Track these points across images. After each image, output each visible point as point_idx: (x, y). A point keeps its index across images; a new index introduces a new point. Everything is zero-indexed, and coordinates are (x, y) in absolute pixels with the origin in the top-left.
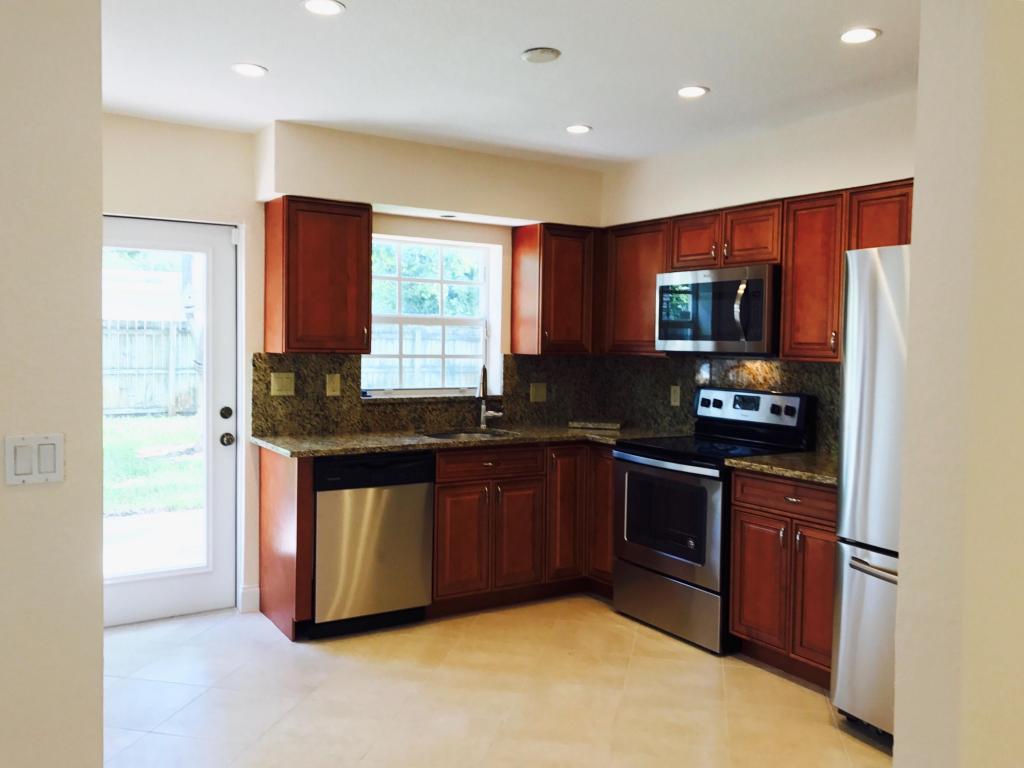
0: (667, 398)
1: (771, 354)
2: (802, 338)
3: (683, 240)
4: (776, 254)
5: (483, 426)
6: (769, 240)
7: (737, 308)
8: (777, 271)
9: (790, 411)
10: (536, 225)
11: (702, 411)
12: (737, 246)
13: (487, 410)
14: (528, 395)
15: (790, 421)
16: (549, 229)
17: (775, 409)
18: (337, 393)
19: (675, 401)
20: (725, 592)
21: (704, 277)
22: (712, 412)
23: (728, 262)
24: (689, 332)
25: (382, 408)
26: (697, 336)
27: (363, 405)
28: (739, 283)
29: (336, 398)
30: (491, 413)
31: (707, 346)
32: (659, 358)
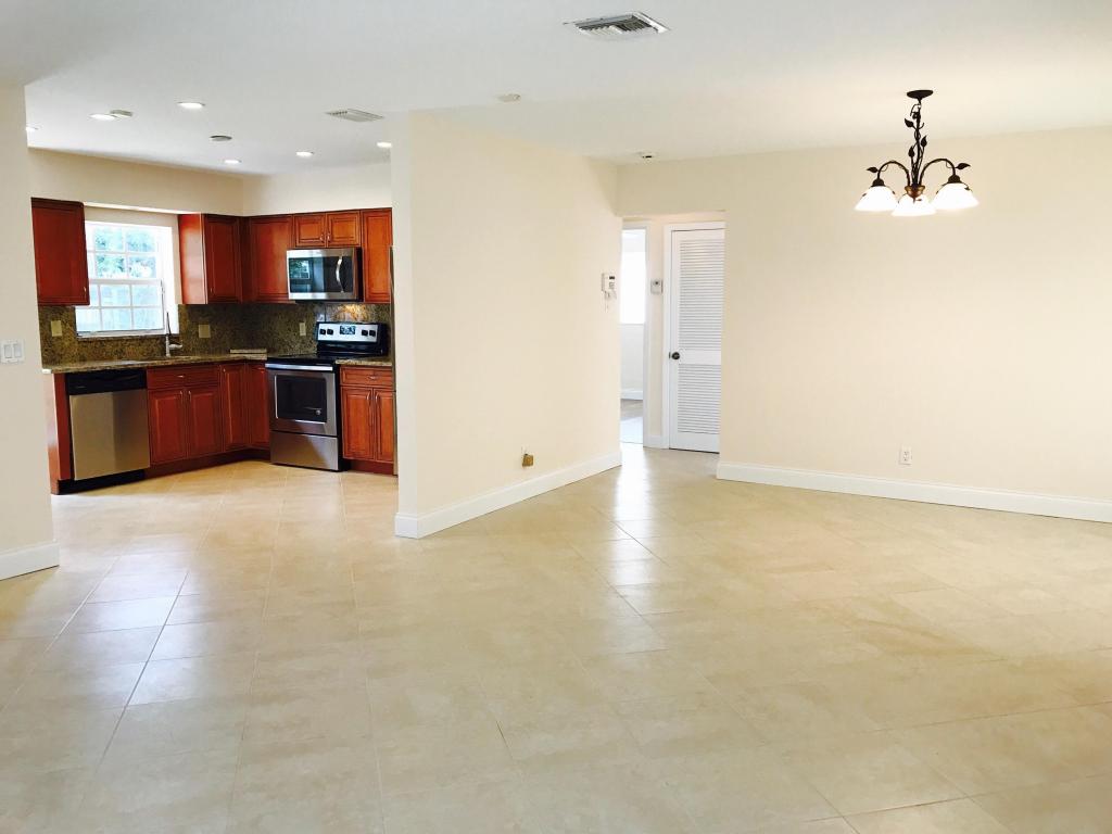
0: (297, 330)
1: (359, 299)
2: (374, 290)
3: (302, 231)
4: (358, 241)
5: (168, 355)
6: (354, 233)
7: (338, 273)
8: (359, 251)
9: (372, 333)
10: (197, 215)
11: (321, 337)
12: (336, 236)
13: (171, 343)
14: (197, 333)
15: (373, 339)
16: (207, 217)
17: (364, 333)
18: (60, 334)
19: (303, 332)
20: (339, 436)
21: (317, 254)
22: (327, 337)
23: (330, 245)
24: (309, 287)
25: (93, 344)
26: (313, 290)
27: (79, 342)
28: (338, 258)
29: (59, 338)
30: (173, 346)
31: (322, 296)
32: (292, 305)
